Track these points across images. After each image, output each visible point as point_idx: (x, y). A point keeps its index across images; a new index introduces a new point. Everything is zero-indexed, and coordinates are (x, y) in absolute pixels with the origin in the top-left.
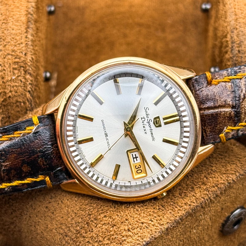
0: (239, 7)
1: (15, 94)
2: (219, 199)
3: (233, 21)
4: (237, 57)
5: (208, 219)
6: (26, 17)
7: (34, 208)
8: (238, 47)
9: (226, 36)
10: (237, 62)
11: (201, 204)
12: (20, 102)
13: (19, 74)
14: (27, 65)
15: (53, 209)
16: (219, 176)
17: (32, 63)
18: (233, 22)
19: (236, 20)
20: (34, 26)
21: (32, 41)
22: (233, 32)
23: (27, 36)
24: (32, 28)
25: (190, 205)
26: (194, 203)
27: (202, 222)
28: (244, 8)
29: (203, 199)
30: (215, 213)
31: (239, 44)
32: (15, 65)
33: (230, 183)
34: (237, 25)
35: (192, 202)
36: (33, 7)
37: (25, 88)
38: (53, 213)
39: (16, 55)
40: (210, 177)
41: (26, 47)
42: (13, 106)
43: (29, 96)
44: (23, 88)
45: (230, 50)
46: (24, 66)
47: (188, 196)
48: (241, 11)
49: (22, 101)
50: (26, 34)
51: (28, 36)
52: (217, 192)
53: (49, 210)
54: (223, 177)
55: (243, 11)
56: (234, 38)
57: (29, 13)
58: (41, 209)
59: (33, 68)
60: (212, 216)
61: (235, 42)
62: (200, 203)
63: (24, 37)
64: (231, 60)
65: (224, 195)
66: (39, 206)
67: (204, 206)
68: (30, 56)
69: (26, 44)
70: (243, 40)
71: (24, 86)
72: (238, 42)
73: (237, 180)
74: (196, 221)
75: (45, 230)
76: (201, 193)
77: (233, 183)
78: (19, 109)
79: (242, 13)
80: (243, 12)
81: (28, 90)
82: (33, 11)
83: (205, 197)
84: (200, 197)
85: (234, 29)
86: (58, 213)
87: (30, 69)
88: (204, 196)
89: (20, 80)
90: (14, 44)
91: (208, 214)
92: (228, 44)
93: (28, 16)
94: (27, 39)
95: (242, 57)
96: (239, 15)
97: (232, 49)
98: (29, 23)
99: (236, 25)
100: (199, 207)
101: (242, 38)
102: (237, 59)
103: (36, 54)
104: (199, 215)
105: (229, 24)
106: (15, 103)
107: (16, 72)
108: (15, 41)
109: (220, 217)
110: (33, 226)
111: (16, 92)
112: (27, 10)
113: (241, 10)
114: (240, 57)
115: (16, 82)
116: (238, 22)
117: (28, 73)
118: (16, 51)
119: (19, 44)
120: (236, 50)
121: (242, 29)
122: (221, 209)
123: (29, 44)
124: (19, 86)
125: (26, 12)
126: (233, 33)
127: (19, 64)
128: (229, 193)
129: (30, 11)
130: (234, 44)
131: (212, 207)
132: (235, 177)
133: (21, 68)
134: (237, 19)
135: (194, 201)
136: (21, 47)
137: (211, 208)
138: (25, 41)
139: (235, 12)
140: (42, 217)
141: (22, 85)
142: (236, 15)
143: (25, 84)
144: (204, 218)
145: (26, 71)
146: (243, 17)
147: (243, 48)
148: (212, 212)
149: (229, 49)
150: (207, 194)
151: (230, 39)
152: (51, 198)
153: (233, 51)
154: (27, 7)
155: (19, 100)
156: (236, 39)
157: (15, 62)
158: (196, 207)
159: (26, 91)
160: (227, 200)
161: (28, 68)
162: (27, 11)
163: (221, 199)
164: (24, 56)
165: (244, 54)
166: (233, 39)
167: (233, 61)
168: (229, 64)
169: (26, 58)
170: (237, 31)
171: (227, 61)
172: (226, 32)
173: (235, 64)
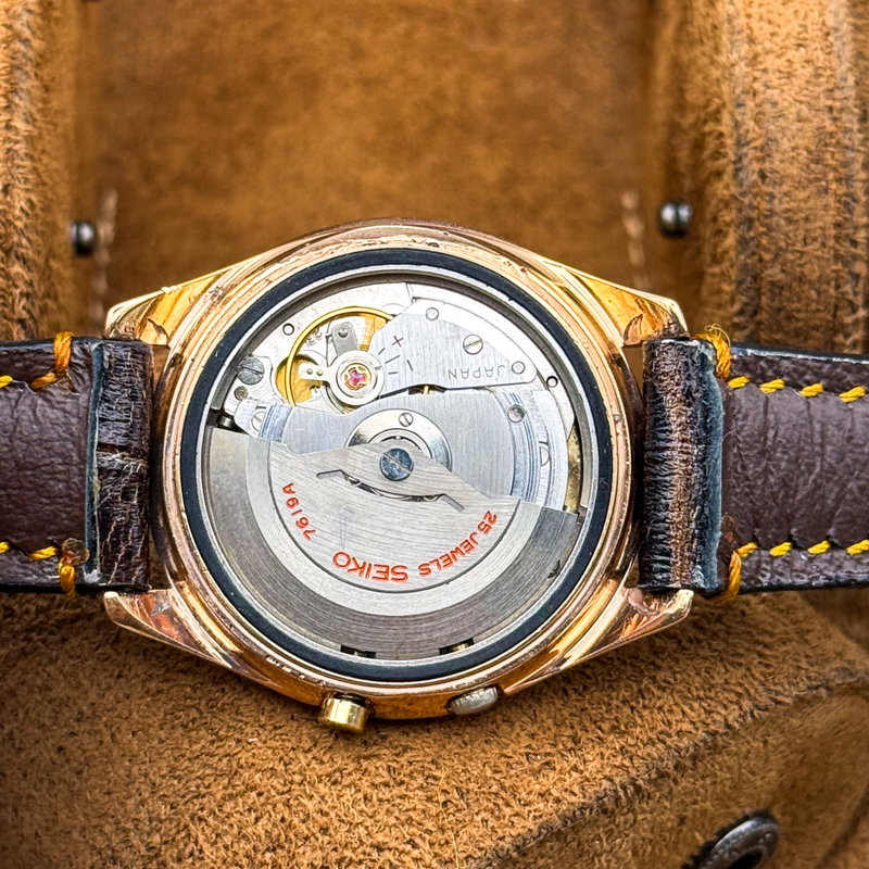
0: (763, 9)
2: (669, 786)
3: (743, 64)
4: (756, 195)
5: (626, 851)
6: (6, 51)
7: (17, 746)
8: (761, 160)
9: (719, 116)
10: (754, 214)
11: (599, 799)
14: (11, 230)
15: (82, 759)
16: (676, 704)
17: (28, 221)
18: (741, 69)
19: (754, 60)
20: (37, 83)
21: (30, 139)
22: (740, 105)
23: (9, 121)
24: (29, 92)
25: (558, 801)
26: (575, 795)
27: (600, 861)
28: (780, 15)
29: (609, 783)
30: (652, 831)
31: (762, 149)
33: (714, 734)
34: (755, 79)
35: (566, 790)
36: (30, 11)
37: (6, 310)
38: (80, 773)
40: (645, 707)
41: (6, 161)
45: (730, 168)
46: (3, 231)
47: (554, 769)
48: (768, 28)
51: (13, 123)
52: (663, 760)
53: (68, 761)
54: (692, 709)
55: (779, 26)
56: (745, 127)
57: (17, 36)
58: (41, 753)
59: (33, 237)
60: (641, 842)
61: (748, 143)
62: (594, 797)
64: (733, 206)
65: (690, 771)
66: (37, 742)
67: (610, 806)
68: (23, 195)
69: (9, 150)
70: (779, 136)
71: (2, 301)
72: (758, 143)
73: (741, 724)
74: (581, 856)
75: (48, 829)
76: (605, 761)
77: (726, 734)
79: (773, 34)
80: (777, 29)
82: (29, 27)
83: (617, 775)
84: (600, 776)
85: (745, 92)
86: (96, 776)
87: (24, 241)
88: (615, 771)
91: (627, 836)
92: (722, 145)
93: (12, 45)
94: (11, 135)
95: (772, 196)
96: (762, 43)
97: (739, 166)
98: (18, 74)
99: (751, 78)
100: (591, 810)
101: (772, 127)
102: (755, 203)
103: (44, 184)
104: (591, 837)
105: (727, 75)
109: (675, 848)
110: (10, 809)
112: (8, 22)
113: (770, 22)
114: (767, 194)
116: (760, 67)
117: (17, 257)
120: (753, 171)
121: (774, 94)
122: (678, 820)
123: (16, 151)
125: (4, 30)
126: (741, 110)
128: (712, 766)
129: (18, 26)
130: (745, 150)
131: (644, 811)
132: (736, 713)
134: (756, 56)
135: (576, 789)
137: (640, 817)
138: (4, 142)
139: (748, 31)
140: (41, 781)
142: (752, 41)
143: (5, 294)
144: (608, 849)
145: (11, 248)
146: (776, 48)
147: (777, 165)
148: (641, 830)
149: (728, 165)
150: (624, 765)
151: (730, 129)
152: (78, 720)
153: (741, 175)
154: (7, 11)
156: (754, 130)
158: (580, 809)
159: (12, 320)
160: (701, 790)
161: (15, 238)
162: (9, 27)
163: (680, 788)
164: (1, 197)
165: (781, 185)
166: (742, 131)
167: (740, 211)
168: (727, 219)
169: (8, 204)
170: (758, 100)
171: (721, 206)
172: (717, 101)
173: (750, 222)
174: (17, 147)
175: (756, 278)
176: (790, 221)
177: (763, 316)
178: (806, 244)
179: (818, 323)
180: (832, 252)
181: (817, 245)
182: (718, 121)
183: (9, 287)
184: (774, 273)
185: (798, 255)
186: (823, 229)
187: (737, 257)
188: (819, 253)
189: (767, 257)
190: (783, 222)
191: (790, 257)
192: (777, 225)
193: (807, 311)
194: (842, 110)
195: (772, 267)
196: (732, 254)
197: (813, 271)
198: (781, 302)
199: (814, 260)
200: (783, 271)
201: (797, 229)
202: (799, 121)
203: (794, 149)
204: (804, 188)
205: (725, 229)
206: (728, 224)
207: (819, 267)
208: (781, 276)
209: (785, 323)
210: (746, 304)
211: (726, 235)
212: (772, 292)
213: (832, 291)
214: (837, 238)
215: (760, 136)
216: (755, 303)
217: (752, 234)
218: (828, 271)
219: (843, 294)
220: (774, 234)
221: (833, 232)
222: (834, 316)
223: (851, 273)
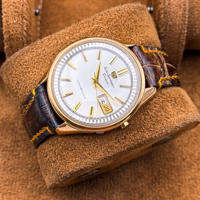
1: (16, 33)
4: (167, 8)
8: (169, 1)
10: (167, 12)
12: (19, 38)
13: (19, 19)
14: (23, 13)
17: (27, 12)
32: (15, 13)
37: (23, 29)
39: (16, 6)
42: (14, 41)
43: (26, 34)
44: (21, 29)
49: (20, 37)
59: (28, 15)
68: (26, 7)
78: (18, 43)
81: (24, 30)
89: (19, 23)
97: (164, 2)
103: (30, 4)
106: (16, 39)
107: (16, 18)
111: (17, 31)
114: (170, 8)
115: (16, 25)
117: (25, 19)
118: (16, 3)
120: (167, 3)
124: (18, 27)
133: (19, 15)
141: (20, 27)
143: (22, 26)
145: (23, 17)
147: (172, 2)
149: (162, 2)
153: (165, 4)
155: (19, 37)
157: (15, 11)
159: (23, 31)
161: (24, 15)
164: (21, 7)
167: (164, 11)
168: (162, 12)
169: (23, 8)
171: (160, 10)
173: (166, 13)
175: (167, 24)
176: (173, 13)
177: (167, 31)
178: (176, 18)
179: (177, 33)
180: (181, 19)
181: (179, 18)
184: (170, 23)
185: (175, 20)
186: (180, 15)
187: (163, 20)
188: (179, 20)
189: (169, 20)
190: (172, 13)
191: (173, 20)
192: (171, 14)
193: (176, 31)
195: (170, 22)
196: (162, 19)
197: (177, 23)
198: (171, 29)
199: (178, 21)
200: (172, 23)
201: (175, 15)
204: (177, 7)
205: (161, 14)
206: (162, 13)
207: (179, 22)
208: (171, 24)
209: (171, 33)
210: (164, 29)
211: (161, 15)
212: (169, 26)
213: (181, 27)
214: (182, 17)
216: (166, 29)
217: (166, 15)
218: (180, 23)
219: (183, 27)
220: (171, 16)
221: (182, 15)
222: (181, 32)
223: (184, 23)
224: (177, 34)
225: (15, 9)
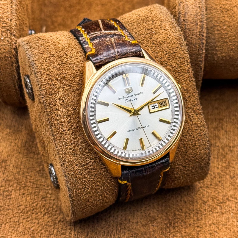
1: (4, 51)
4: (182, 25)
8: (184, 17)
13: (7, 36)
14: (12, 29)
17: (16, 27)
21: (16, 10)
22: (180, 5)
31: (184, 15)
32: (3, 29)
37: (11, 46)
39: (3, 21)
41: (11, 14)
42: (2, 60)
43: (15, 53)
44: (9, 46)
46: (10, 29)
49: (9, 56)
50: (11, 5)
51: (12, 6)
59: (17, 31)
61: (181, 13)
63: (9, 6)
68: (14, 21)
69: (11, 12)
70: (188, 12)
71: (10, 44)
72: (183, 13)
78: (7, 63)
81: (13, 48)
85: (181, 2)
87: (15, 32)
89: (7, 40)
90: (2, 12)
92: (176, 14)
95: (186, 25)
97: (179, 18)
101: (186, 10)
102: (182, 26)
103: (20, 20)
106: (4, 58)
107: (4, 34)
108: (3, 10)
111: (4, 50)
114: (185, 24)
115: (4, 42)
117: (13, 35)
118: (4, 18)
119: (6, 12)
120: (182, 19)
121: (187, 3)
124: (6, 45)
126: (180, 6)
127: (6, 28)
130: (180, 15)
133: (7, 31)
136: (7, 15)
138: (10, 10)
141: (8, 44)
143: (11, 43)
145: (12, 33)
147: (187, 18)
153: (179, 20)
155: (7, 55)
156: (182, 11)
157: (3, 26)
159: (12, 49)
161: (13, 31)
164: (10, 22)
165: (188, 22)
166: (180, 11)
169: (11, 23)
170: (184, 4)
172: (175, 4)
174: (13, 11)
176: (189, 30)
178: (193, 36)
180: (198, 38)
181: (195, 36)
182: (175, 9)
183: (11, 41)
185: (191, 38)
186: (196, 33)
188: (195, 38)
191: (189, 38)
192: (187, 31)
193: (192, 50)
194: (202, 7)
197: (194, 41)
200: (187, 41)
201: (191, 32)
202: (192, 9)
203: (191, 15)
204: (193, 24)
213: (198, 46)
214: (199, 35)
215: (184, 12)
218: (197, 42)
219: (200, 47)
220: (186, 33)
221: (199, 33)
222: (198, 52)
223: (202, 42)
224: (194, 54)
225: (2, 25)
